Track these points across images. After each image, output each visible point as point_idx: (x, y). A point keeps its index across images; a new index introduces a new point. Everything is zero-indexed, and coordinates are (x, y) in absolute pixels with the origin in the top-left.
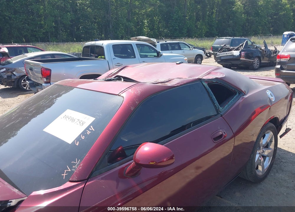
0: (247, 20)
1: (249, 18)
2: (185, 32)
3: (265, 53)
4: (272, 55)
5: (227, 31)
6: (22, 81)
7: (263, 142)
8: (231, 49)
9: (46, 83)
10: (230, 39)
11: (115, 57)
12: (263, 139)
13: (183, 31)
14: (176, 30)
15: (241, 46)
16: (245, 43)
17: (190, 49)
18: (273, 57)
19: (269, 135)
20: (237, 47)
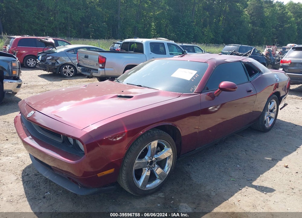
0: (253, 30)
1: (255, 28)
2: (192, 37)
3: (269, 60)
4: (276, 63)
5: (232, 40)
6: (63, 69)
7: (270, 107)
8: (240, 54)
9: (101, 68)
10: (238, 46)
11: (151, 53)
12: (270, 105)
13: (190, 36)
14: (182, 34)
15: (249, 52)
16: (253, 50)
17: (203, 53)
18: (276, 64)
19: (274, 103)
20: (245, 54)
